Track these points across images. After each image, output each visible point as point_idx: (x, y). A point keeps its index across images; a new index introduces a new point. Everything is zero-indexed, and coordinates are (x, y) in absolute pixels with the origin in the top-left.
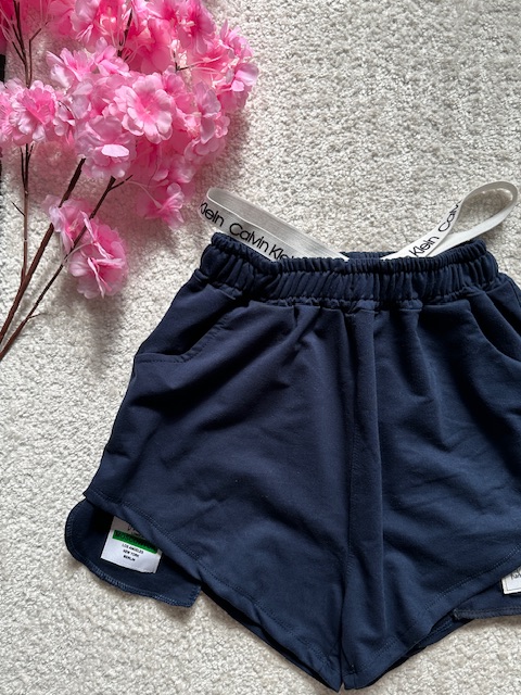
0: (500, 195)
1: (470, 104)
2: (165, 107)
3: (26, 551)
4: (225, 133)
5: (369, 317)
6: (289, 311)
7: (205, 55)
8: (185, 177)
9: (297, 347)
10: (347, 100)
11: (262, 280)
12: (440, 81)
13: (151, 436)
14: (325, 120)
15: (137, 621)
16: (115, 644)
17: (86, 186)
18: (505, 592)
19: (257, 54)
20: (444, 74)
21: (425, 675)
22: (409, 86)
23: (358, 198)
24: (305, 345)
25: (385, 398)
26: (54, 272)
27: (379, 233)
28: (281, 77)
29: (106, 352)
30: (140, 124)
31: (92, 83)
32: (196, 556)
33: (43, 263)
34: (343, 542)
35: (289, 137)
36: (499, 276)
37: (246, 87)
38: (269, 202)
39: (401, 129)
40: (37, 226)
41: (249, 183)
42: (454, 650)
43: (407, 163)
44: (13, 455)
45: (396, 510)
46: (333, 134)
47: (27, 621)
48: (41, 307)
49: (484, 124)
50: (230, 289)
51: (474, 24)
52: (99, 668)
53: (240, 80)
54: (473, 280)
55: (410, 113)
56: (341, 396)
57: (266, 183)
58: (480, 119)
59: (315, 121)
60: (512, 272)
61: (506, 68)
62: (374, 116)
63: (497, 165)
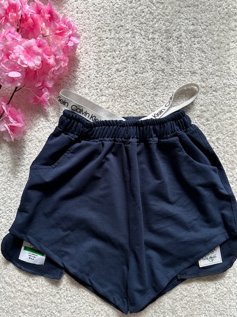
0: (192, 89)
1: (178, 48)
2: (38, 54)
4: (66, 65)
5: (135, 146)
6: (99, 144)
7: (57, 30)
8: (50, 85)
9: (103, 161)
10: (123, 48)
11: (87, 130)
12: (165, 39)
13: (38, 203)
14: (114, 57)
15: (36, 287)
16: (27, 297)
18: (200, 267)
19: (82, 28)
20: (166, 35)
21: (166, 305)
22: (151, 41)
23: (130, 93)
24: (107, 159)
25: (144, 182)
27: (139, 108)
28: (93, 38)
29: (17, 165)
30: (26, 62)
31: (3, 44)
32: (61, 256)
34: (127, 247)
35: (98, 66)
36: (192, 125)
37: (74, 44)
38: (90, 95)
39: (148, 61)
41: (80, 86)
42: (179, 293)
43: (151, 76)
45: (150, 231)
46: (117, 64)
49: (184, 57)
50: (72, 135)
51: (179, 12)
52: (20, 309)
53: (72, 41)
54: (180, 128)
55: (151, 53)
56: (125, 181)
57: (88, 86)
58: (183, 55)
59: (109, 58)
60: (199, 123)
61: (193, 32)
62: (135, 55)
63: (191, 76)
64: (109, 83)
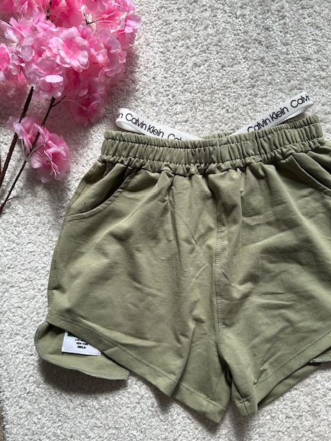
1: (280, 26)
2: (83, 48)
3: (23, 358)
4: (125, 61)
7: (104, 13)
10: (200, 33)
12: (260, 14)
14: (188, 47)
16: (91, 414)
17: (34, 108)
19: (138, 9)
20: (261, 9)
21: (303, 405)
22: (240, 19)
23: (216, 96)
26: (19, 169)
27: (233, 116)
28: (155, 23)
30: (68, 60)
31: (33, 37)
33: (12, 163)
35: (166, 61)
37: (134, 30)
39: (238, 47)
40: (5, 139)
41: (143, 94)
43: (245, 69)
44: (6, 294)
46: (194, 55)
47: (29, 407)
48: (14, 193)
49: (291, 38)
53: (129, 26)
55: (243, 37)
57: (154, 92)
58: (288, 35)
59: (182, 49)
63: (304, 63)
64: (184, 84)
